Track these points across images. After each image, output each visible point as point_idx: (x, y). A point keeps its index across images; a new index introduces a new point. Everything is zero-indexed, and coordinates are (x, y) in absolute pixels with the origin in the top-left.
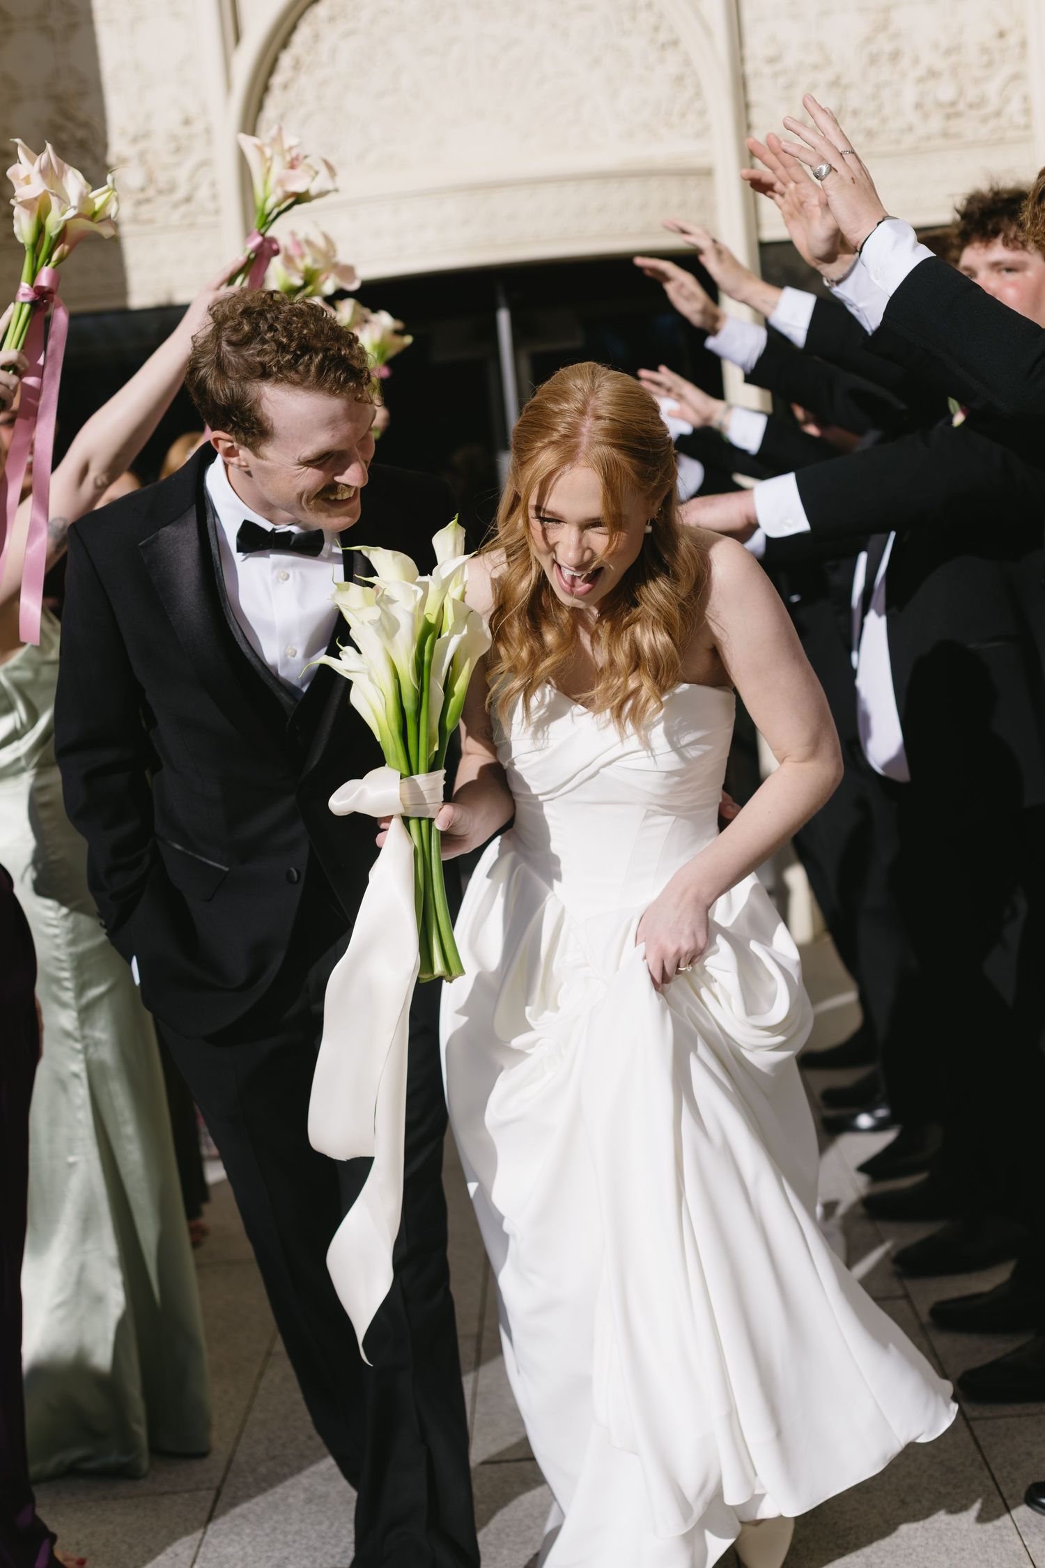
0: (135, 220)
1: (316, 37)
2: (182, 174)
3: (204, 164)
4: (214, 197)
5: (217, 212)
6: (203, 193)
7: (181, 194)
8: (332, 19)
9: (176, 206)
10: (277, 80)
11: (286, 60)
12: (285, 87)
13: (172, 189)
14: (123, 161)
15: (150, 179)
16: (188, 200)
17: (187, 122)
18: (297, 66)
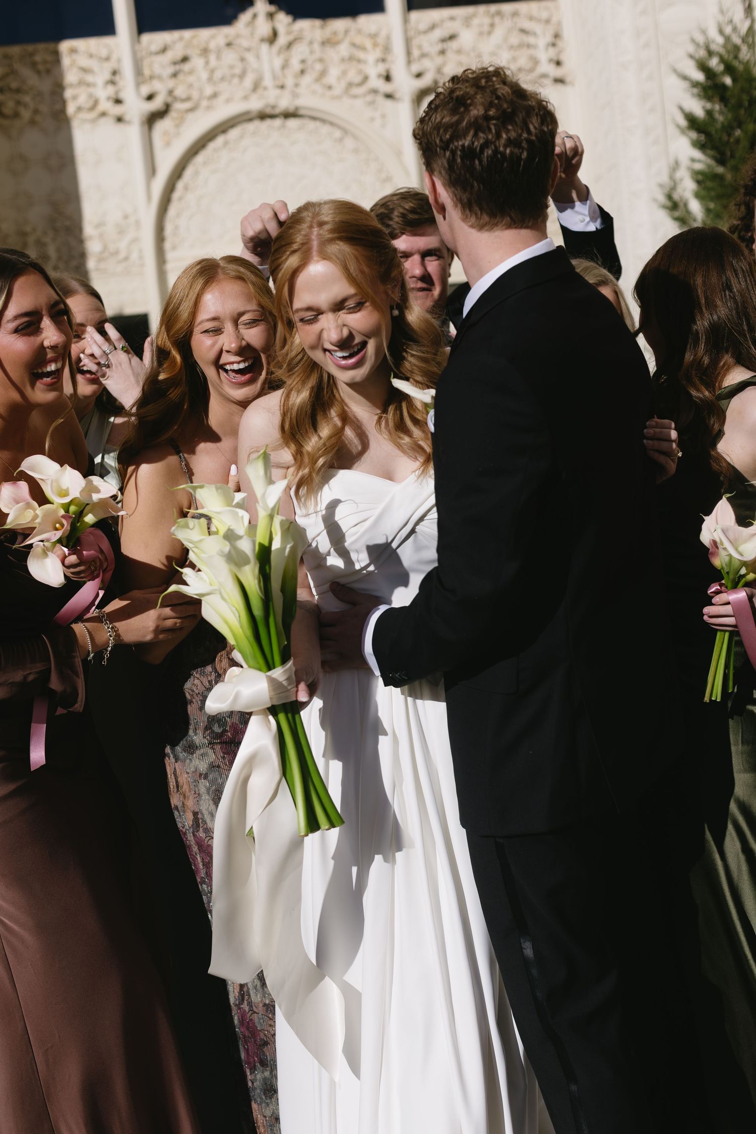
0: (97, 270)
1: (197, 173)
2: (123, 245)
3: (135, 240)
4: (141, 257)
5: (142, 265)
6: (134, 256)
7: (122, 255)
8: (205, 163)
9: (120, 262)
10: (176, 195)
11: (180, 185)
12: (180, 199)
13: (117, 253)
14: (91, 238)
15: (105, 248)
16: (126, 259)
17: (126, 217)
18: (186, 188)
